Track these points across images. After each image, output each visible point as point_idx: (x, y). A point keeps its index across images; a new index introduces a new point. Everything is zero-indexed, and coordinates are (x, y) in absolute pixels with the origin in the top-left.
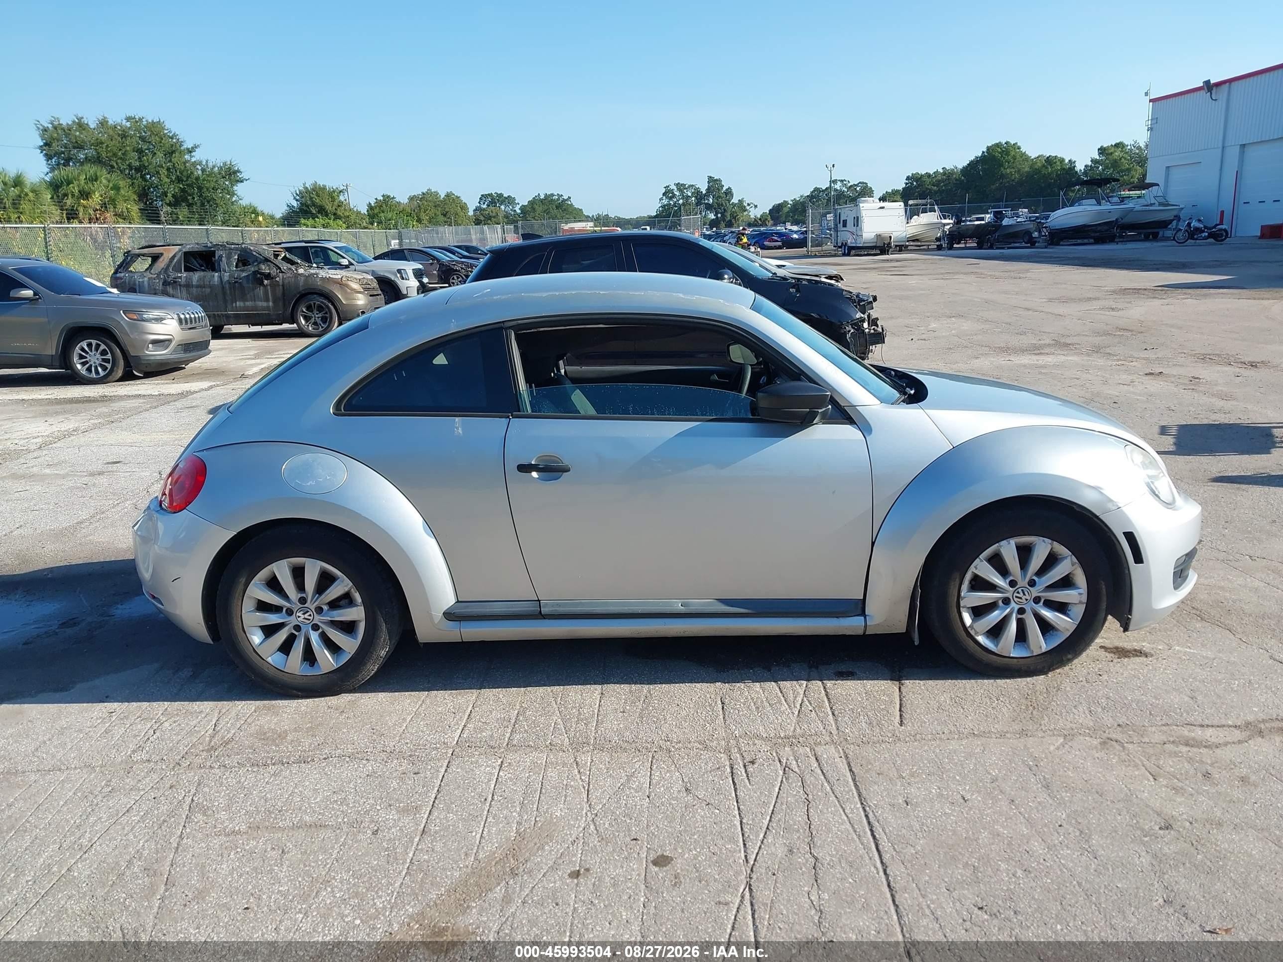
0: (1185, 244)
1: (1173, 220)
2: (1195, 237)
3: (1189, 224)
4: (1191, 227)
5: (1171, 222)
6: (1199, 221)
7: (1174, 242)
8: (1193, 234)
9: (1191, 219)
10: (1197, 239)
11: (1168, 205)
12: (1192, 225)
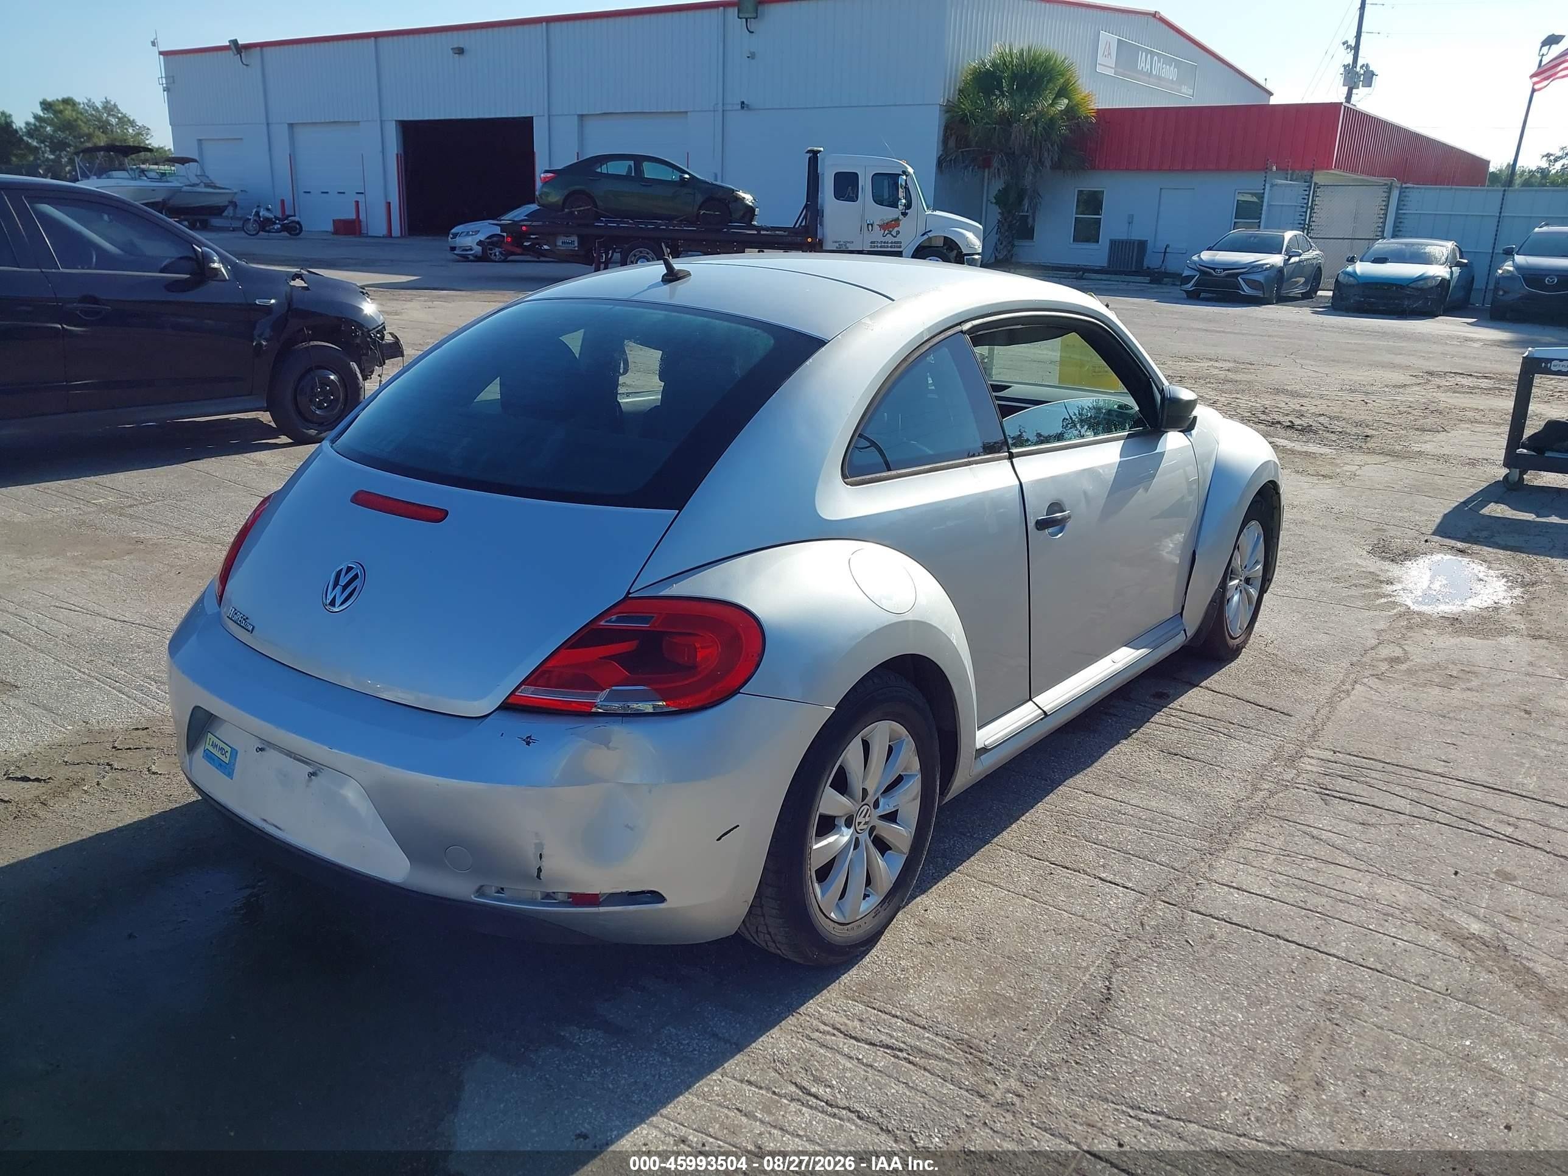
0: (258, 236)
1: (228, 206)
2: (267, 228)
3: (257, 214)
4: (260, 217)
5: (224, 208)
6: (268, 210)
7: (243, 233)
8: (264, 225)
9: (258, 206)
10: (269, 232)
11: (215, 187)
12: (261, 214)
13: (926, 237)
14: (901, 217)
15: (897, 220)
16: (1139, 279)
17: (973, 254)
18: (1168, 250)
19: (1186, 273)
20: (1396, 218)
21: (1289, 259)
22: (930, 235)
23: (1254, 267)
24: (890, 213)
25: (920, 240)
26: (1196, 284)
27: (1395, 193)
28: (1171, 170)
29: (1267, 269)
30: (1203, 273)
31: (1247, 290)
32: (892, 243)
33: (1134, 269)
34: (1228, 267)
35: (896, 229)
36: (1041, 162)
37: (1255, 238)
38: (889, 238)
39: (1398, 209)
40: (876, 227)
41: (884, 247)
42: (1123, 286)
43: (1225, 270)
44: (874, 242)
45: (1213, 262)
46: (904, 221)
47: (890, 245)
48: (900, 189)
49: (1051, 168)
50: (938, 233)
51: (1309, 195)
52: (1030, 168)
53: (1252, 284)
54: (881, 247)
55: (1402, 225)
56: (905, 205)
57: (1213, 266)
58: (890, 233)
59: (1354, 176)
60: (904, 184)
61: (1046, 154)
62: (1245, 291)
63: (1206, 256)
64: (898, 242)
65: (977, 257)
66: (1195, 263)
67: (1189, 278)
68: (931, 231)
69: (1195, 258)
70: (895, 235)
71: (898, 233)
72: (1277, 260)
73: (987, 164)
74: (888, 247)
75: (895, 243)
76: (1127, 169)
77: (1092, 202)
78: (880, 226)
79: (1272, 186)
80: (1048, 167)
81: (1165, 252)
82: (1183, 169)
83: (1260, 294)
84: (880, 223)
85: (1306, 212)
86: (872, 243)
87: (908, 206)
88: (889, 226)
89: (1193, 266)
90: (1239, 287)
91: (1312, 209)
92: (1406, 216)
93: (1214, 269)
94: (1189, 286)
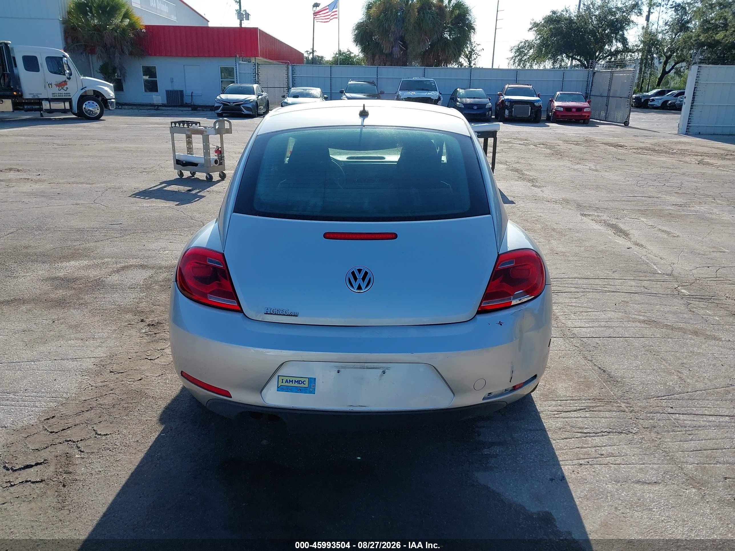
13: (84, 90)
14: (67, 80)
15: (65, 81)
16: (187, 109)
17: (111, 99)
18: (193, 95)
19: (216, 105)
20: (292, 78)
21: (258, 97)
22: (86, 89)
23: (246, 101)
24: (60, 78)
25: (81, 93)
26: (222, 110)
27: (290, 67)
28: (187, 56)
29: (252, 102)
30: (224, 104)
31: (246, 112)
32: (65, 94)
33: (180, 104)
34: (235, 101)
35: (66, 86)
36: (123, 51)
37: (241, 88)
38: (62, 91)
39: (292, 74)
40: (54, 86)
41: (60, 96)
42: (181, 112)
43: (234, 103)
44: (54, 94)
45: (227, 99)
46: (69, 82)
47: (64, 95)
48: (64, 65)
49: (129, 54)
50: (90, 88)
51: (255, 68)
52: (117, 54)
53: (247, 109)
54: (59, 96)
55: (295, 81)
56: (69, 74)
57: (228, 101)
58: (63, 88)
59: (266, 60)
60: (66, 62)
61: (125, 48)
62: (244, 112)
63: (224, 96)
64: (68, 94)
65: (113, 100)
66: (219, 100)
67: (217, 108)
68: (86, 87)
69: (218, 97)
70: (65, 89)
71: (67, 88)
72: (253, 97)
73: (92, 52)
74: (63, 96)
75: (66, 93)
76: (166, 55)
77: (150, 71)
78: (56, 85)
79: (239, 64)
80: (127, 54)
81: (192, 96)
82: (193, 56)
83: (251, 113)
84: (56, 83)
85: (256, 76)
86: (53, 94)
87: (71, 74)
88: (62, 85)
89: (219, 102)
90: (242, 110)
91: (258, 74)
92: (296, 77)
93: (229, 103)
94: (219, 111)
